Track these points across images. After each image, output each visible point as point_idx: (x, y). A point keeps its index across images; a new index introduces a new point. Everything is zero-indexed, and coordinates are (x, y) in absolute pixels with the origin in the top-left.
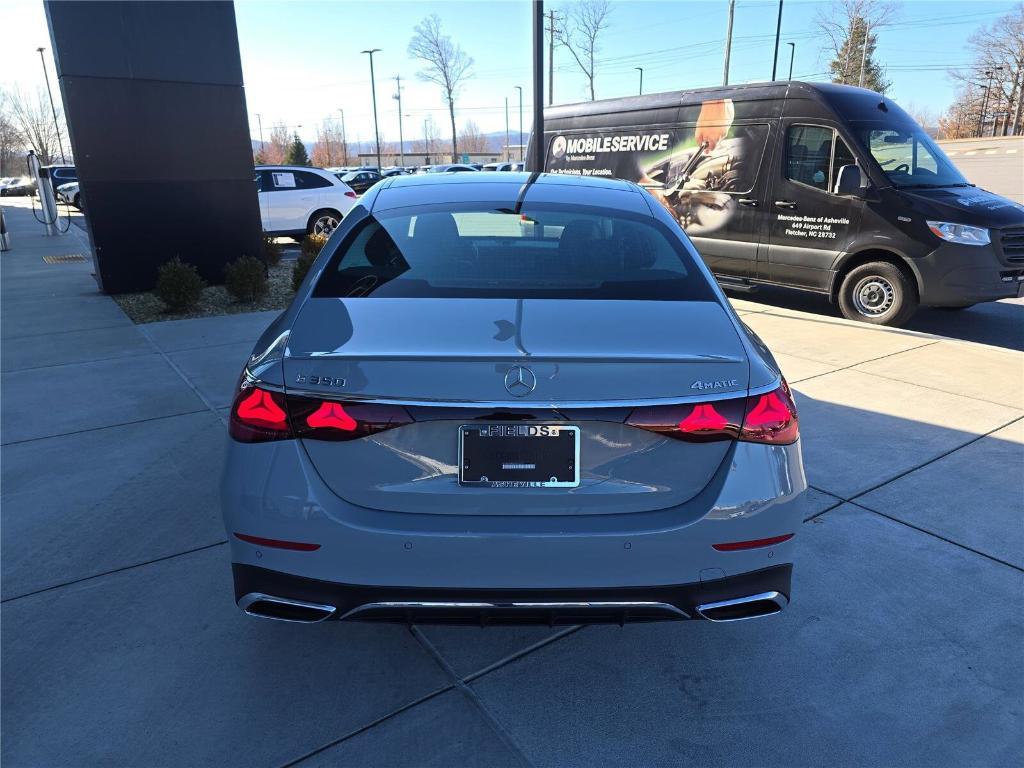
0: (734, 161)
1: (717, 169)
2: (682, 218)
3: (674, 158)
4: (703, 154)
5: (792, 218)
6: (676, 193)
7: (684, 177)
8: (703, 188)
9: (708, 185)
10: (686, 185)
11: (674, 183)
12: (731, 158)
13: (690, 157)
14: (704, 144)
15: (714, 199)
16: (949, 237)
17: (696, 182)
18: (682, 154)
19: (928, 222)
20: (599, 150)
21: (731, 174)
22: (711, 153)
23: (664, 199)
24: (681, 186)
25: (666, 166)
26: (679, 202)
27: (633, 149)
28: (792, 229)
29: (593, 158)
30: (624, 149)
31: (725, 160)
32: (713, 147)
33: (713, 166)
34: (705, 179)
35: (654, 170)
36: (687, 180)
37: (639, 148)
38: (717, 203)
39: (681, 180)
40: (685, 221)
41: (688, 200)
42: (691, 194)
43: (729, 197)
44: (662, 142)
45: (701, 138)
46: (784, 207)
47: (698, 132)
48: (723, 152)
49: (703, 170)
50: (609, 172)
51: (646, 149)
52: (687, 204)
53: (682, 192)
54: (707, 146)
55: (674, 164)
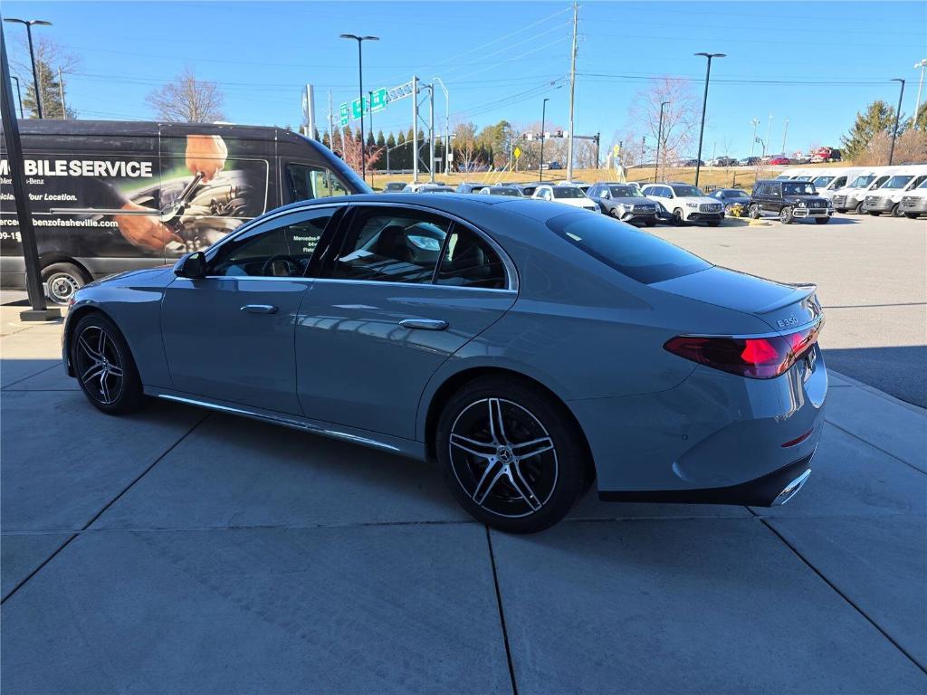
0: (237, 190)
1: (220, 197)
2: (190, 242)
3: (165, 186)
4: (201, 182)
5: (306, 239)
6: (175, 220)
7: (183, 203)
8: (208, 214)
9: (214, 211)
10: (186, 211)
11: (170, 210)
12: (234, 188)
13: (185, 185)
14: (199, 174)
15: (225, 224)
16: (423, 246)
17: (197, 208)
18: (173, 182)
19: (410, 237)
20: (48, 173)
21: (236, 202)
22: (209, 182)
23: (161, 225)
24: (181, 211)
25: (156, 193)
26: (182, 227)
27: (104, 174)
28: (309, 247)
29: (42, 182)
30: (91, 174)
31: (228, 189)
32: (211, 178)
33: (213, 195)
34: (209, 206)
35: (141, 196)
36: (187, 206)
37: (113, 173)
38: (228, 227)
39: (179, 206)
40: (194, 244)
41: (193, 225)
42: (195, 219)
43: (241, 222)
44: (144, 169)
45: (194, 169)
46: (297, 229)
47: (188, 162)
48: (223, 182)
49: (204, 198)
50: (73, 198)
51: (123, 174)
52: (192, 229)
53: (182, 219)
54: (203, 175)
55: (166, 190)
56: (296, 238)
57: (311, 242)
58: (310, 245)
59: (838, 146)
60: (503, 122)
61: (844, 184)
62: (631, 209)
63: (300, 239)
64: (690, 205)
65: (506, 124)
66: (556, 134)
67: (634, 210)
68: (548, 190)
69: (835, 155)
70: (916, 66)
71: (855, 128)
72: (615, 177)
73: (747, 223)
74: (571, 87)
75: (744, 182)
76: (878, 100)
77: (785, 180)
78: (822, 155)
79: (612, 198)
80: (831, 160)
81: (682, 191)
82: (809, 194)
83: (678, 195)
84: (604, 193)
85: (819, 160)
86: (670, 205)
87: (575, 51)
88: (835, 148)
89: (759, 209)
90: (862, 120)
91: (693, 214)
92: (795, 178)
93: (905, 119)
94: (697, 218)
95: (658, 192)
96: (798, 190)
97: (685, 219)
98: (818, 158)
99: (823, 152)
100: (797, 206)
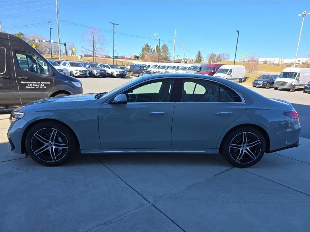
5: (27, 83)
19: (72, 82)
46: (22, 79)
56: (22, 82)
57: (30, 84)
58: (29, 85)
59: (138, 55)
60: (20, 33)
61: (149, 67)
62: (99, 72)
63: (24, 83)
64: (116, 71)
65: (22, 34)
66: (48, 41)
67: (100, 72)
68: (67, 63)
69: (137, 58)
70: (154, 35)
71: (142, 51)
72: (78, 59)
73: (132, 78)
74: (57, 25)
75: (119, 64)
76: (147, 43)
77: (139, 65)
78: (134, 57)
79: (91, 67)
80: (136, 59)
81: (113, 67)
82: (145, 69)
83: (112, 68)
84: (87, 66)
85: (133, 59)
86: (109, 71)
87: (58, 12)
88: (137, 56)
89: (132, 73)
90: (143, 48)
91: (117, 74)
92: (136, 64)
93: (153, 49)
94: (119, 75)
95: (104, 66)
96: (142, 68)
97: (115, 76)
98: (133, 58)
99: (134, 56)
100: (143, 73)
